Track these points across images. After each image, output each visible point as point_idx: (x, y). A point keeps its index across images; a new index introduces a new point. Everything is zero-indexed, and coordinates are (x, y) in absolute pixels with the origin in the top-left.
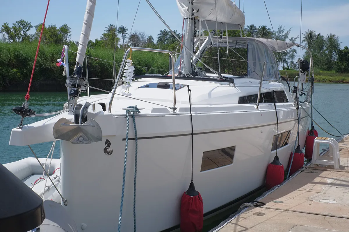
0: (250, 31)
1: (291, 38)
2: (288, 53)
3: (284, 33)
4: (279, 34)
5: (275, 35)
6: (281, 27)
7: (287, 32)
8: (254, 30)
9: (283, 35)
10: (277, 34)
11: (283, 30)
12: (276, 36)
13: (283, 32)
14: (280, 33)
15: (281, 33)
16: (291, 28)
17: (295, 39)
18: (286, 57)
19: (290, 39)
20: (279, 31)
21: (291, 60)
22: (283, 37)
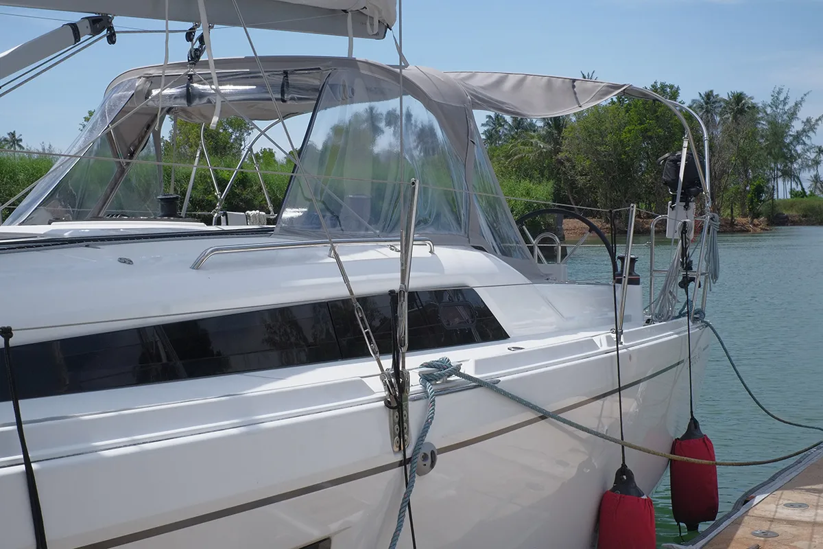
0: (705, 106)
1: (807, 120)
2: (799, 156)
3: (787, 108)
4: (774, 109)
5: (765, 112)
6: (779, 93)
7: (796, 104)
8: (714, 103)
9: (786, 112)
10: (769, 110)
11: (785, 99)
12: (767, 114)
13: (785, 105)
14: (777, 108)
15: (781, 107)
16: (805, 95)
17: (817, 120)
18: (795, 166)
19: (805, 120)
20: (775, 104)
21: (813, 173)
22: (785, 117)
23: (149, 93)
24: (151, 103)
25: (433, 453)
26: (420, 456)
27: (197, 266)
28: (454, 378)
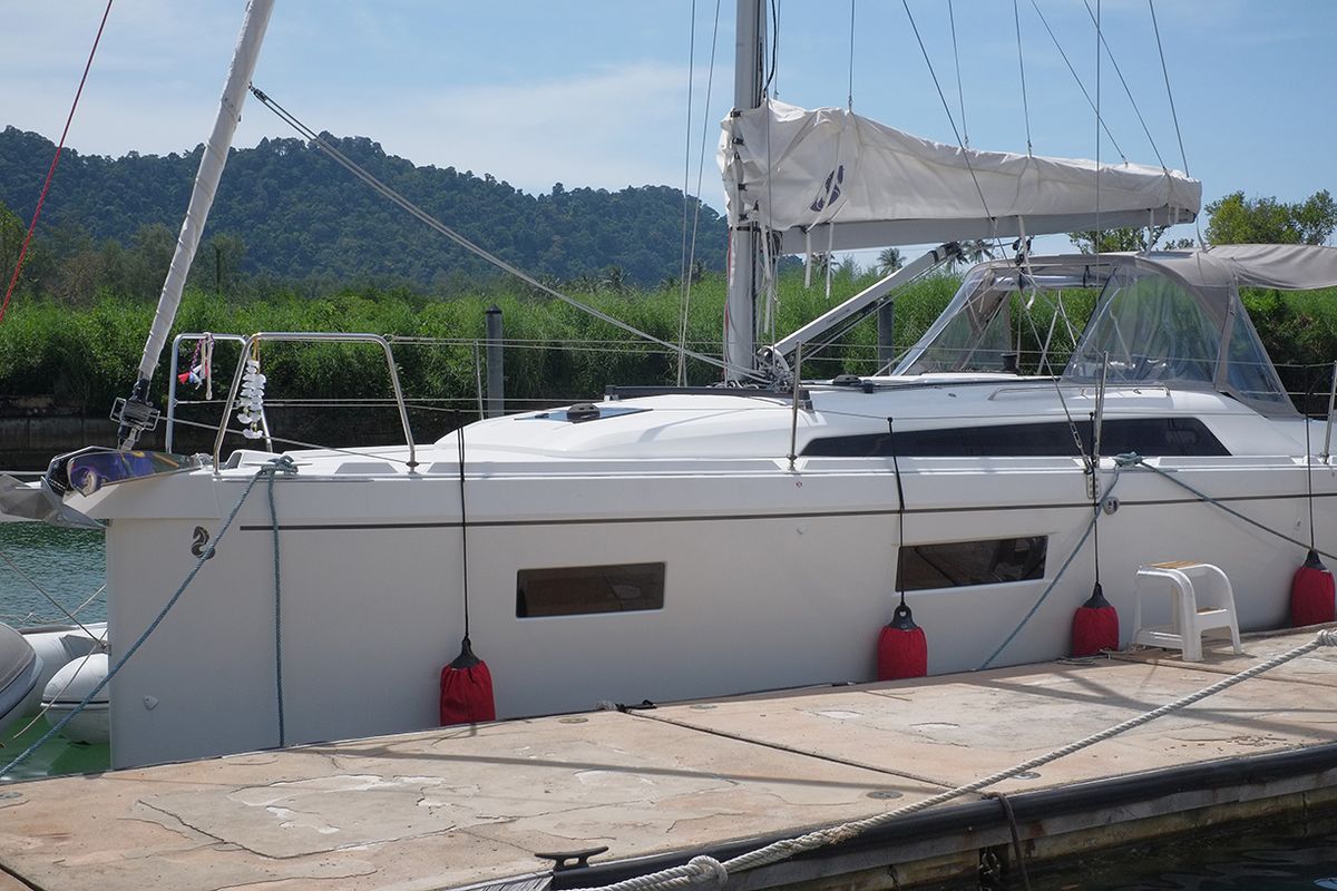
23: (994, 280)
24: (995, 288)
25: (1115, 502)
26: (1107, 502)
27: (991, 398)
28: (1139, 465)
